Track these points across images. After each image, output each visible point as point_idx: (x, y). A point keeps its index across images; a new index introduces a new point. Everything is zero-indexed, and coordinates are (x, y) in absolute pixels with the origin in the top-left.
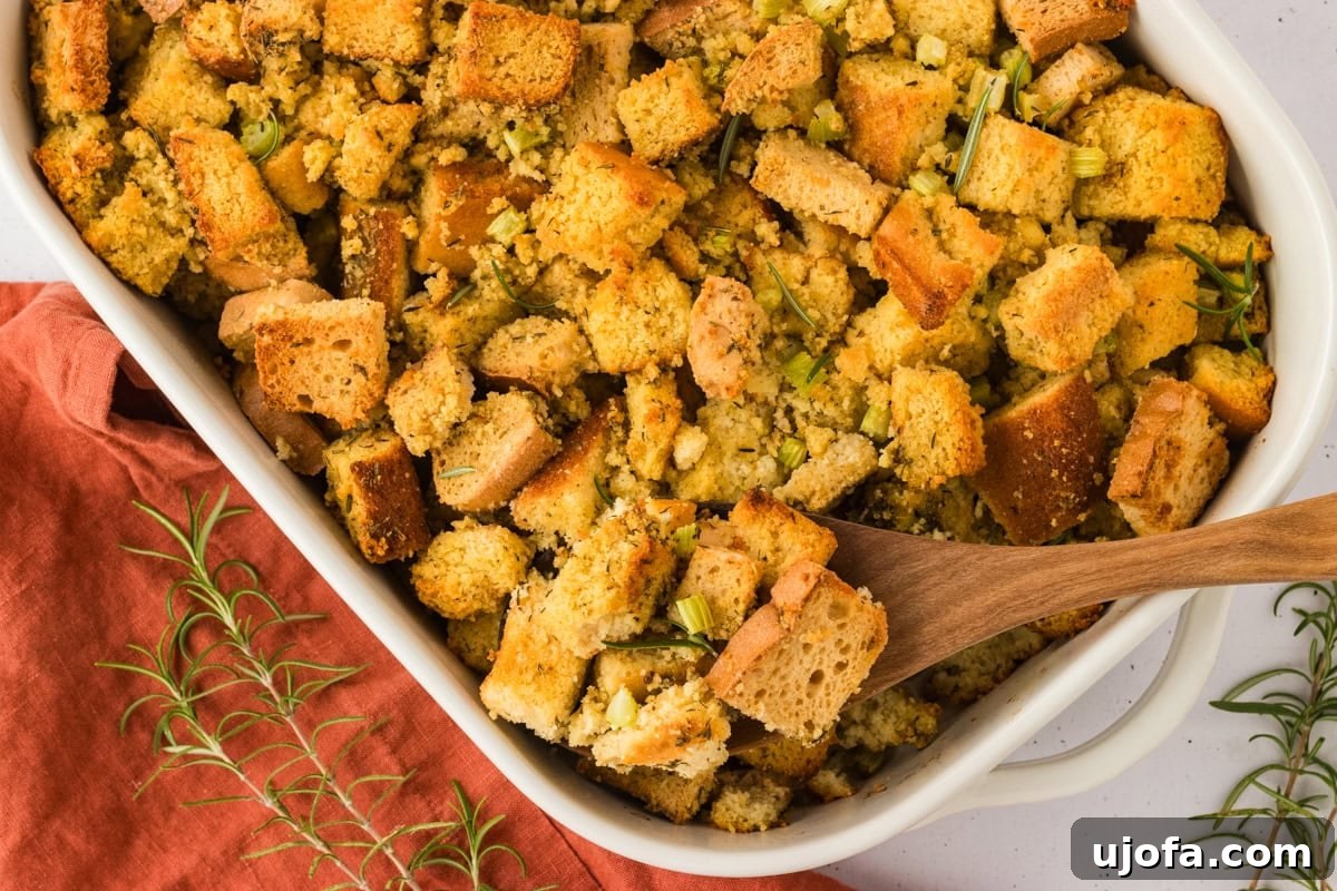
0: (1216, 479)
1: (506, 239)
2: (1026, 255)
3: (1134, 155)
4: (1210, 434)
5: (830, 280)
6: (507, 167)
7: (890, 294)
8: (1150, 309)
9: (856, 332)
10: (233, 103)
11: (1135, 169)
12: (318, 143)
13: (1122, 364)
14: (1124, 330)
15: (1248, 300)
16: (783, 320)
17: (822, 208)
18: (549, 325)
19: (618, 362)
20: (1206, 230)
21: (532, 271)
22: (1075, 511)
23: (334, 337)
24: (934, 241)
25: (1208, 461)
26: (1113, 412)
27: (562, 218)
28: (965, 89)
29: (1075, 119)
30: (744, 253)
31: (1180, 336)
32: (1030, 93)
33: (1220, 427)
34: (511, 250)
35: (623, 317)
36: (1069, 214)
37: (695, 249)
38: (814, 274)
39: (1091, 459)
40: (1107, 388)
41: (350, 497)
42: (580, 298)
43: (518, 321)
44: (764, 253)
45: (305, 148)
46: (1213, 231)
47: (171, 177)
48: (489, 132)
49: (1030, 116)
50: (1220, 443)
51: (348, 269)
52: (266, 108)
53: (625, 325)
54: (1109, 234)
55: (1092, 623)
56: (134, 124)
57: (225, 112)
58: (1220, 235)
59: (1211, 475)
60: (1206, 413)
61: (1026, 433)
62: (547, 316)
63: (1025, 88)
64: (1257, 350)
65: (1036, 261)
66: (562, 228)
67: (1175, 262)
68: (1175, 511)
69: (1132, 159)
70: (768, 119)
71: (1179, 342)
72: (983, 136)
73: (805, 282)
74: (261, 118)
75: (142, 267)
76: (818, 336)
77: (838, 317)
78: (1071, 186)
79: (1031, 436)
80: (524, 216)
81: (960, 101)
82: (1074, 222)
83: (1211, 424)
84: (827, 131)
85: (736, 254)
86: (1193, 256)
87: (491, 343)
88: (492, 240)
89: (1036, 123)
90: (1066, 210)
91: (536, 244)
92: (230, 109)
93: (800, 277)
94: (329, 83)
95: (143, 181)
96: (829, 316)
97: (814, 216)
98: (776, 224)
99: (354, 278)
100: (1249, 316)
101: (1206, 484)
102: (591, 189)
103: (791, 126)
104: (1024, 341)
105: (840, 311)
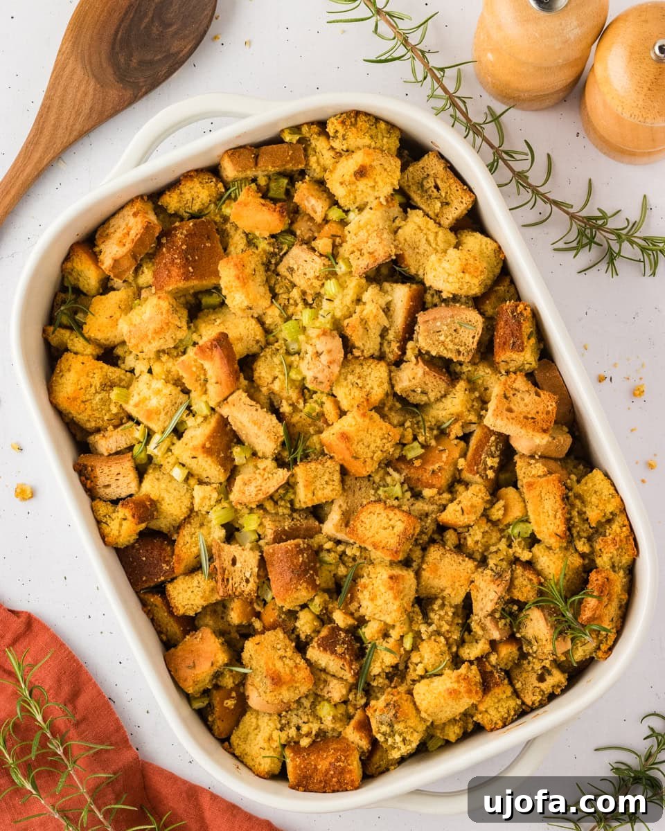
0: (106, 225)
1: (416, 444)
2: (164, 358)
3: (96, 392)
4: (102, 247)
5: (263, 374)
6: (405, 480)
7: (238, 357)
8: (113, 314)
9: (260, 344)
10: (530, 551)
11: (98, 385)
12: (494, 518)
13: (134, 294)
14: (128, 308)
15: (62, 308)
16: (292, 362)
17: (257, 410)
18: (408, 396)
19: (379, 366)
20: (72, 348)
21: (408, 424)
22: (179, 228)
23: (513, 415)
24: (208, 376)
25: (107, 235)
26: (146, 270)
27: (384, 441)
28: (169, 450)
29: (119, 421)
30: (301, 401)
31: (101, 300)
32: (137, 439)
33: (97, 249)
34: (415, 438)
35: (370, 386)
36: (137, 375)
37: (325, 410)
38: (270, 380)
39: (164, 249)
40: (145, 285)
41: (529, 338)
42: (389, 404)
43: (422, 403)
44: (291, 399)
45: (501, 517)
46: (69, 346)
47: (572, 522)
48: (408, 500)
49: (141, 427)
50: (99, 242)
51: (498, 453)
52: (515, 544)
53: (369, 382)
54: (119, 362)
55: (188, 172)
56: (583, 556)
57: (536, 549)
58: (67, 343)
59: (108, 228)
60: (101, 257)
61: (192, 270)
62: (408, 401)
63: (139, 442)
64: (66, 284)
65: (161, 354)
66: (386, 436)
67: (92, 335)
68: (131, 213)
69: (98, 390)
70: (269, 464)
71: (103, 297)
72: (167, 423)
73: (275, 378)
74: (520, 539)
75: (599, 483)
76: (278, 350)
77: (265, 356)
78: (131, 388)
79: (190, 268)
80: (404, 453)
81: (173, 444)
82: (135, 371)
83: (101, 252)
84: (242, 450)
85: (305, 402)
86: (83, 336)
87: (439, 395)
88: (423, 446)
89: (138, 423)
90: (138, 378)
91: (403, 436)
92: (533, 549)
93: (277, 380)
94: (480, 548)
95: (587, 526)
96: (269, 357)
97: (262, 408)
98: (281, 410)
99: (496, 448)
100: (64, 302)
101: (112, 224)
102: (366, 450)
103: (259, 458)
104: (179, 315)
105: (263, 358)
